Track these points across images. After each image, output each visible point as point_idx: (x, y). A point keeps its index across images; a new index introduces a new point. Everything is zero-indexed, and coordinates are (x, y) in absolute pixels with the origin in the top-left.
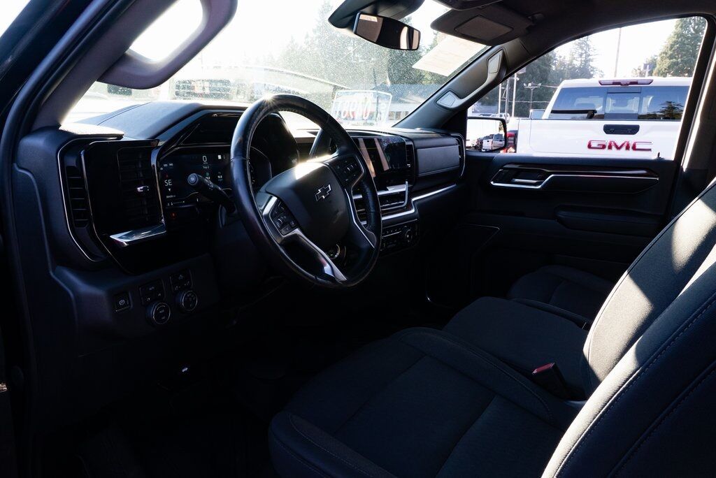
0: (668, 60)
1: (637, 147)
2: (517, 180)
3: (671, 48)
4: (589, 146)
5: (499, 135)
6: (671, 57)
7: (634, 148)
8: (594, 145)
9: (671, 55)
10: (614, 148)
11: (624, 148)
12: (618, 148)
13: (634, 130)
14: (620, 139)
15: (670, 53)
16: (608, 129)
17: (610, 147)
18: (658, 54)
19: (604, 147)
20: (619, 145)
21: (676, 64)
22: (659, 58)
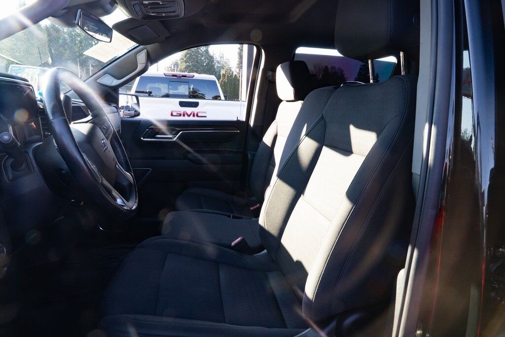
0: (184, 63)
1: (199, 115)
2: (159, 136)
3: (185, 57)
4: (172, 115)
5: (127, 106)
6: (186, 62)
7: (197, 116)
8: (174, 114)
9: (186, 60)
10: (186, 115)
11: (192, 116)
12: (189, 116)
13: (196, 105)
14: (189, 110)
15: (185, 59)
16: (182, 104)
17: (184, 115)
18: (178, 59)
19: (180, 115)
20: (189, 114)
21: (189, 66)
22: (179, 62)
